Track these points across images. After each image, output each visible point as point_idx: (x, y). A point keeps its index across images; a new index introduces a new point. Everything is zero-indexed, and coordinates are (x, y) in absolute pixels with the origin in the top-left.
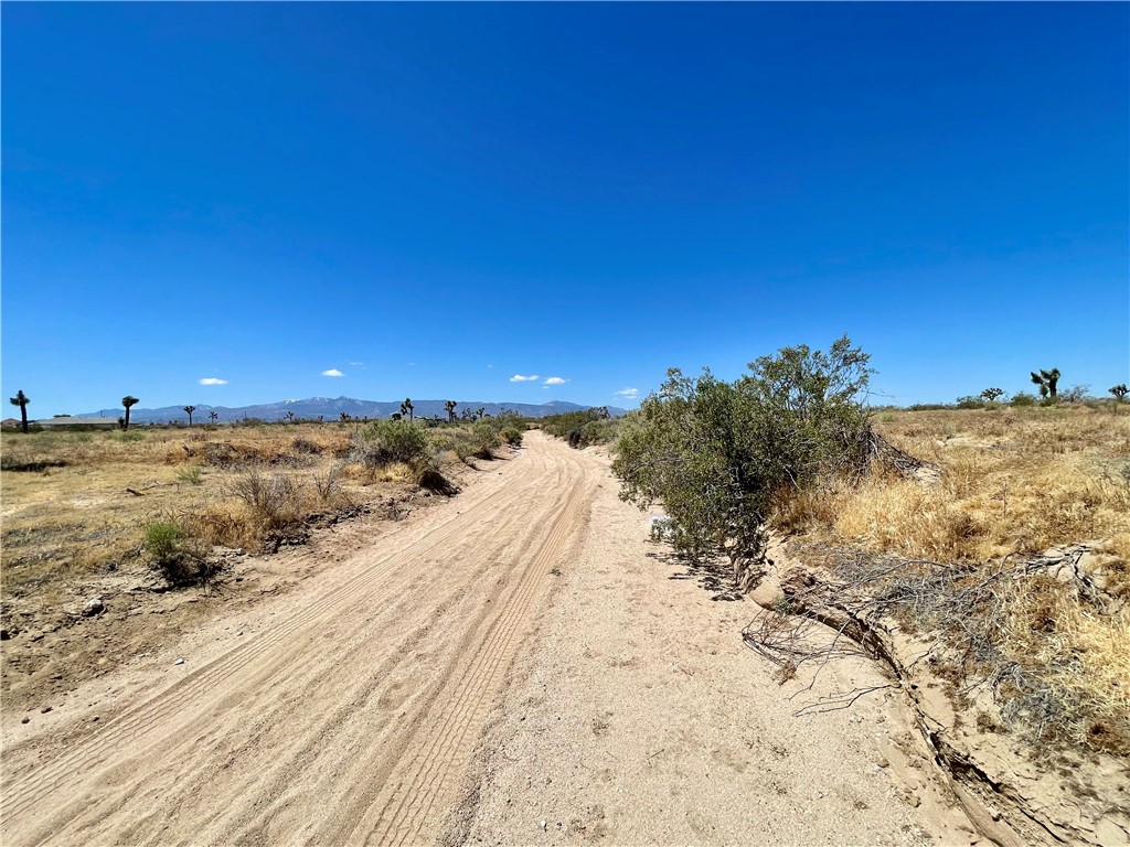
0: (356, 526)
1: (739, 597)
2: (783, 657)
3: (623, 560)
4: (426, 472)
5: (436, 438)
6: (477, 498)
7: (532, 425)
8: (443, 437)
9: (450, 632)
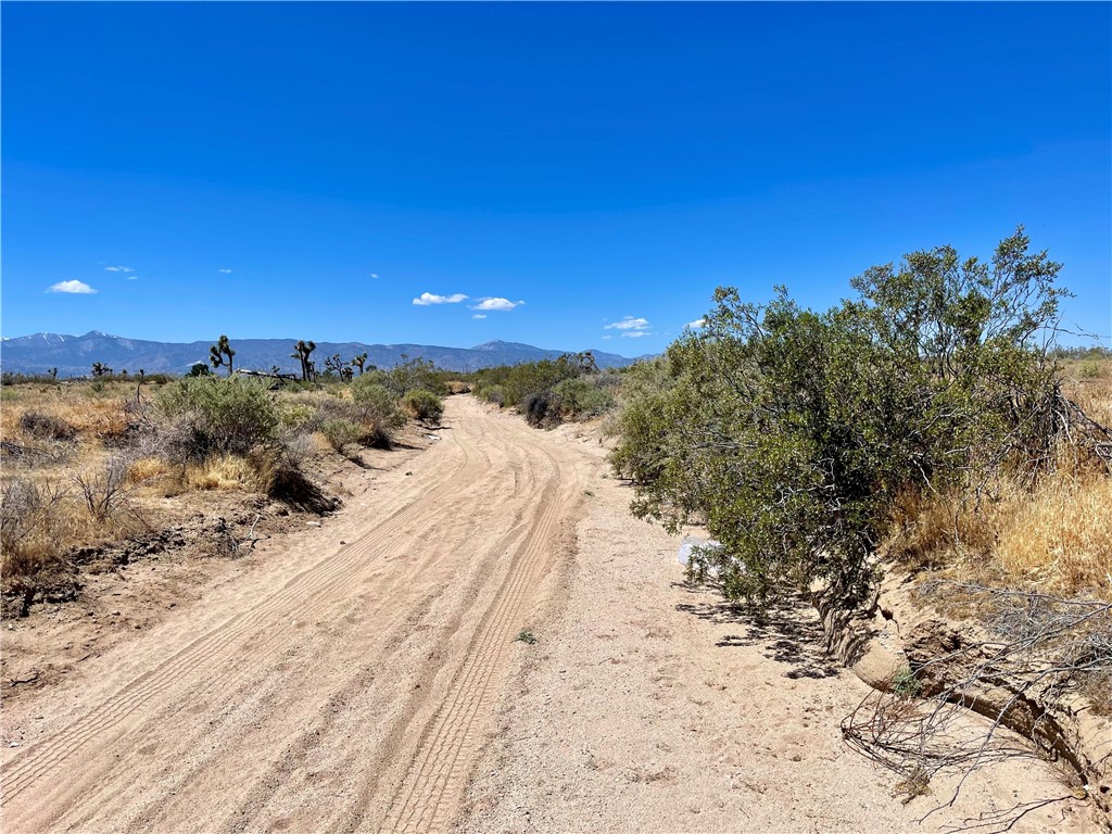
0: (163, 567)
1: (831, 672)
2: (908, 763)
3: (639, 617)
4: (279, 471)
5: (289, 410)
6: (371, 517)
7: (457, 385)
8: (301, 408)
9: (359, 737)
